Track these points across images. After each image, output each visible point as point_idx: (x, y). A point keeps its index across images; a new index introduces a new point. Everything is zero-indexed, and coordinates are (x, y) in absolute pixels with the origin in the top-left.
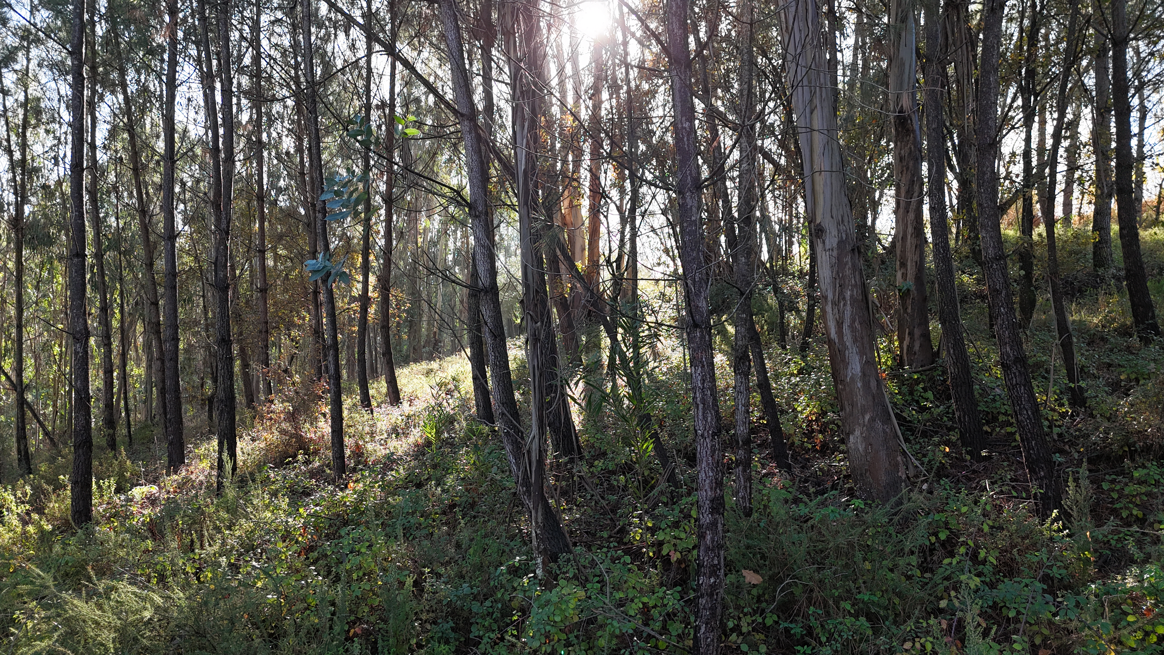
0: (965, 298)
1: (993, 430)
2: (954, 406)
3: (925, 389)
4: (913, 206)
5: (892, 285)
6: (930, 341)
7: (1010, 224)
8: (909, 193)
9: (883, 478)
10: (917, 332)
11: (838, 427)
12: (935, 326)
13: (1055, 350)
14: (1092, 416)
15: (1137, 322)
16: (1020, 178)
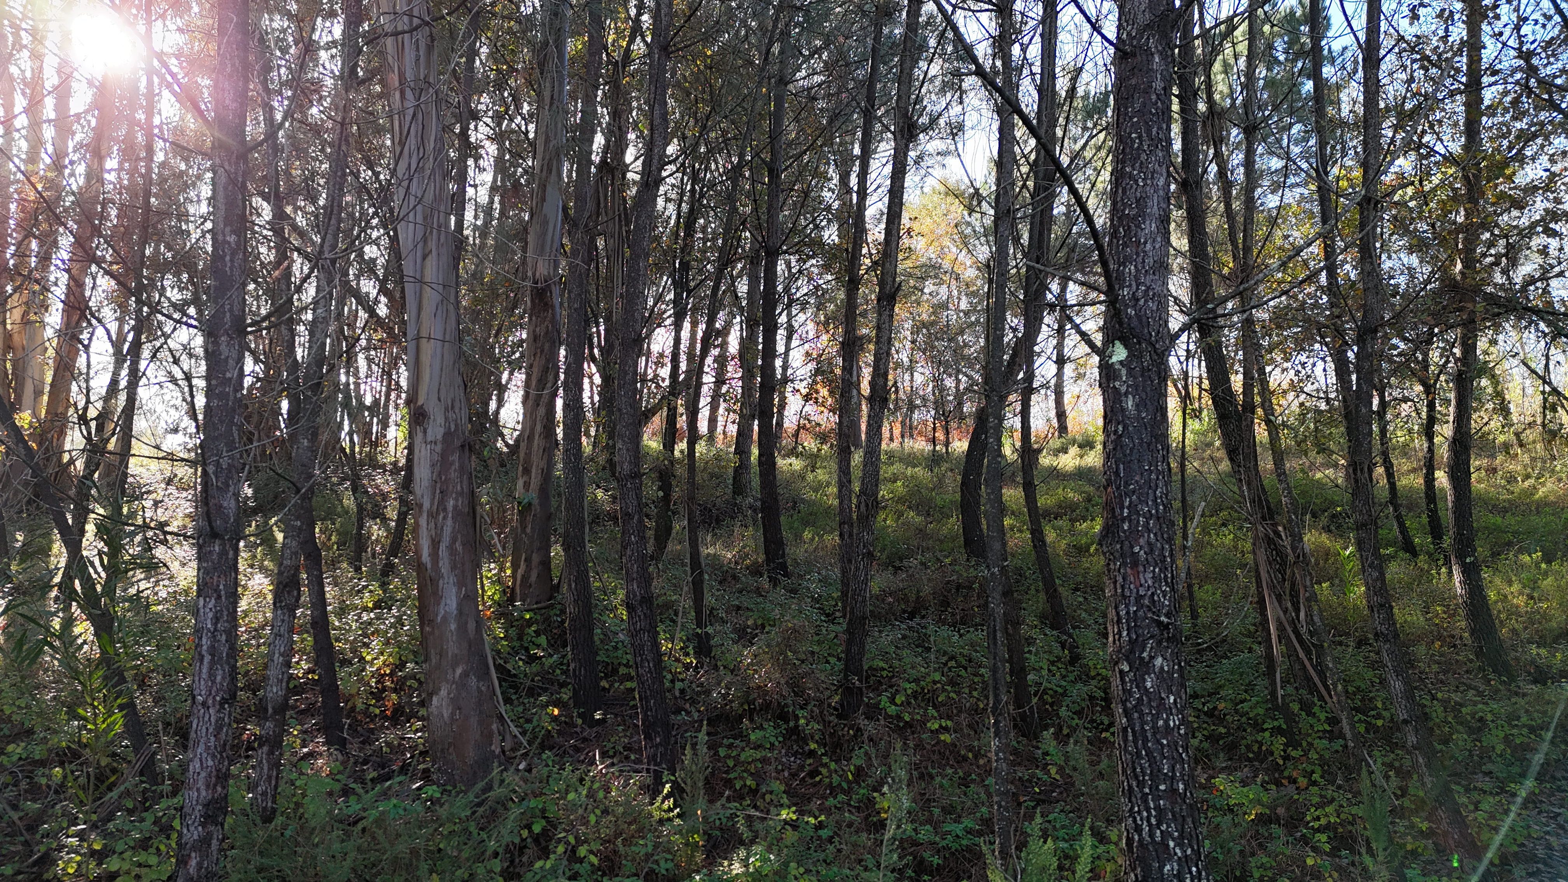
0: (597, 518)
1: (611, 686)
2: (570, 656)
3: (538, 633)
4: (545, 399)
5: (510, 495)
6: (550, 570)
7: (654, 434)
8: (542, 383)
9: (471, 754)
10: (536, 559)
11: (420, 683)
12: (556, 551)
13: (686, 589)
14: (716, 668)
15: (768, 560)
16: (667, 383)
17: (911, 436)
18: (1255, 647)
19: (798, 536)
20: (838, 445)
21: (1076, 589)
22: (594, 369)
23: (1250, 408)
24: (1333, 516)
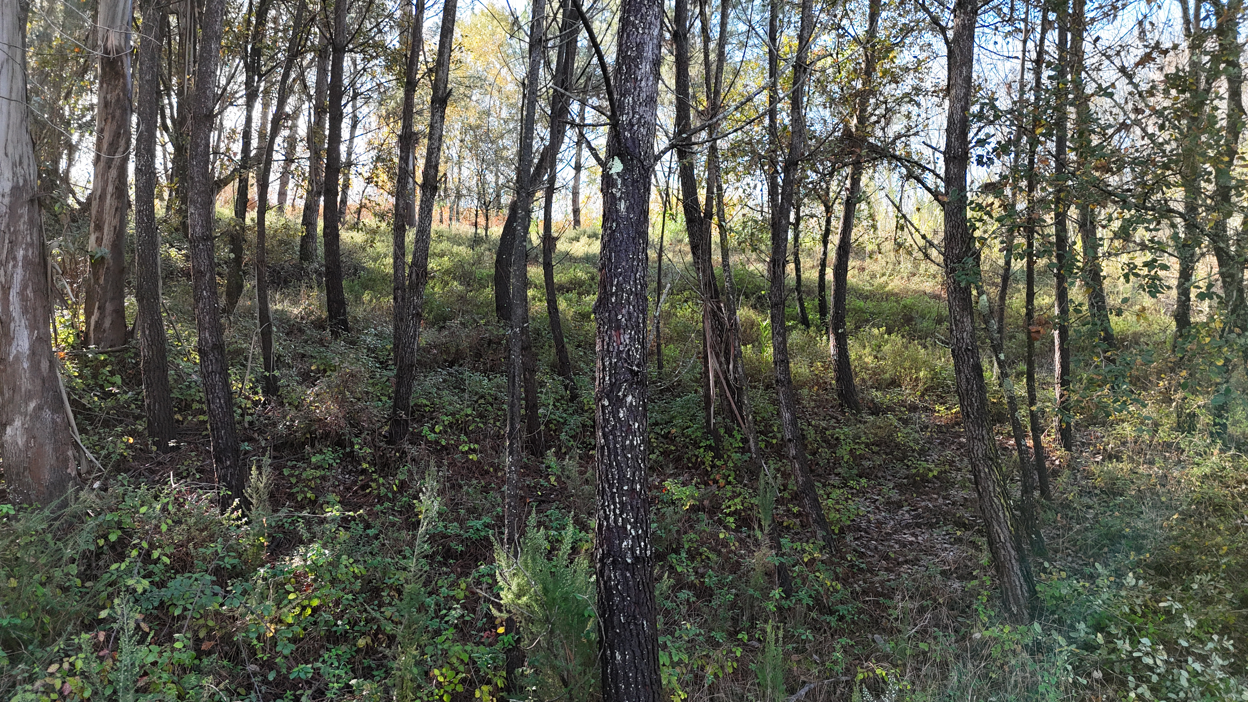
0: (171, 273)
1: (185, 418)
2: (144, 393)
3: (112, 373)
4: (117, 162)
5: (83, 249)
6: (124, 318)
7: (226, 202)
8: (113, 147)
9: (47, 476)
10: (109, 307)
12: (130, 301)
13: (255, 338)
14: (282, 404)
15: (331, 317)
16: (239, 157)
17: (458, 220)
18: (700, 389)
19: (358, 299)
20: (395, 224)
21: (579, 346)
22: (167, 139)
23: (708, 214)
24: (759, 298)
